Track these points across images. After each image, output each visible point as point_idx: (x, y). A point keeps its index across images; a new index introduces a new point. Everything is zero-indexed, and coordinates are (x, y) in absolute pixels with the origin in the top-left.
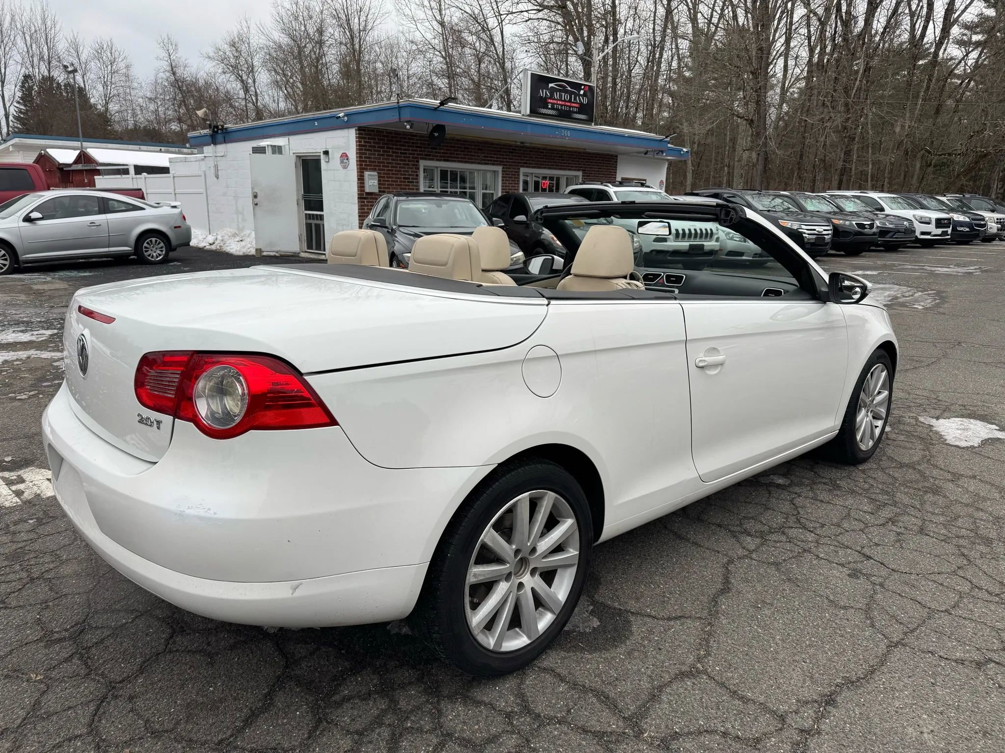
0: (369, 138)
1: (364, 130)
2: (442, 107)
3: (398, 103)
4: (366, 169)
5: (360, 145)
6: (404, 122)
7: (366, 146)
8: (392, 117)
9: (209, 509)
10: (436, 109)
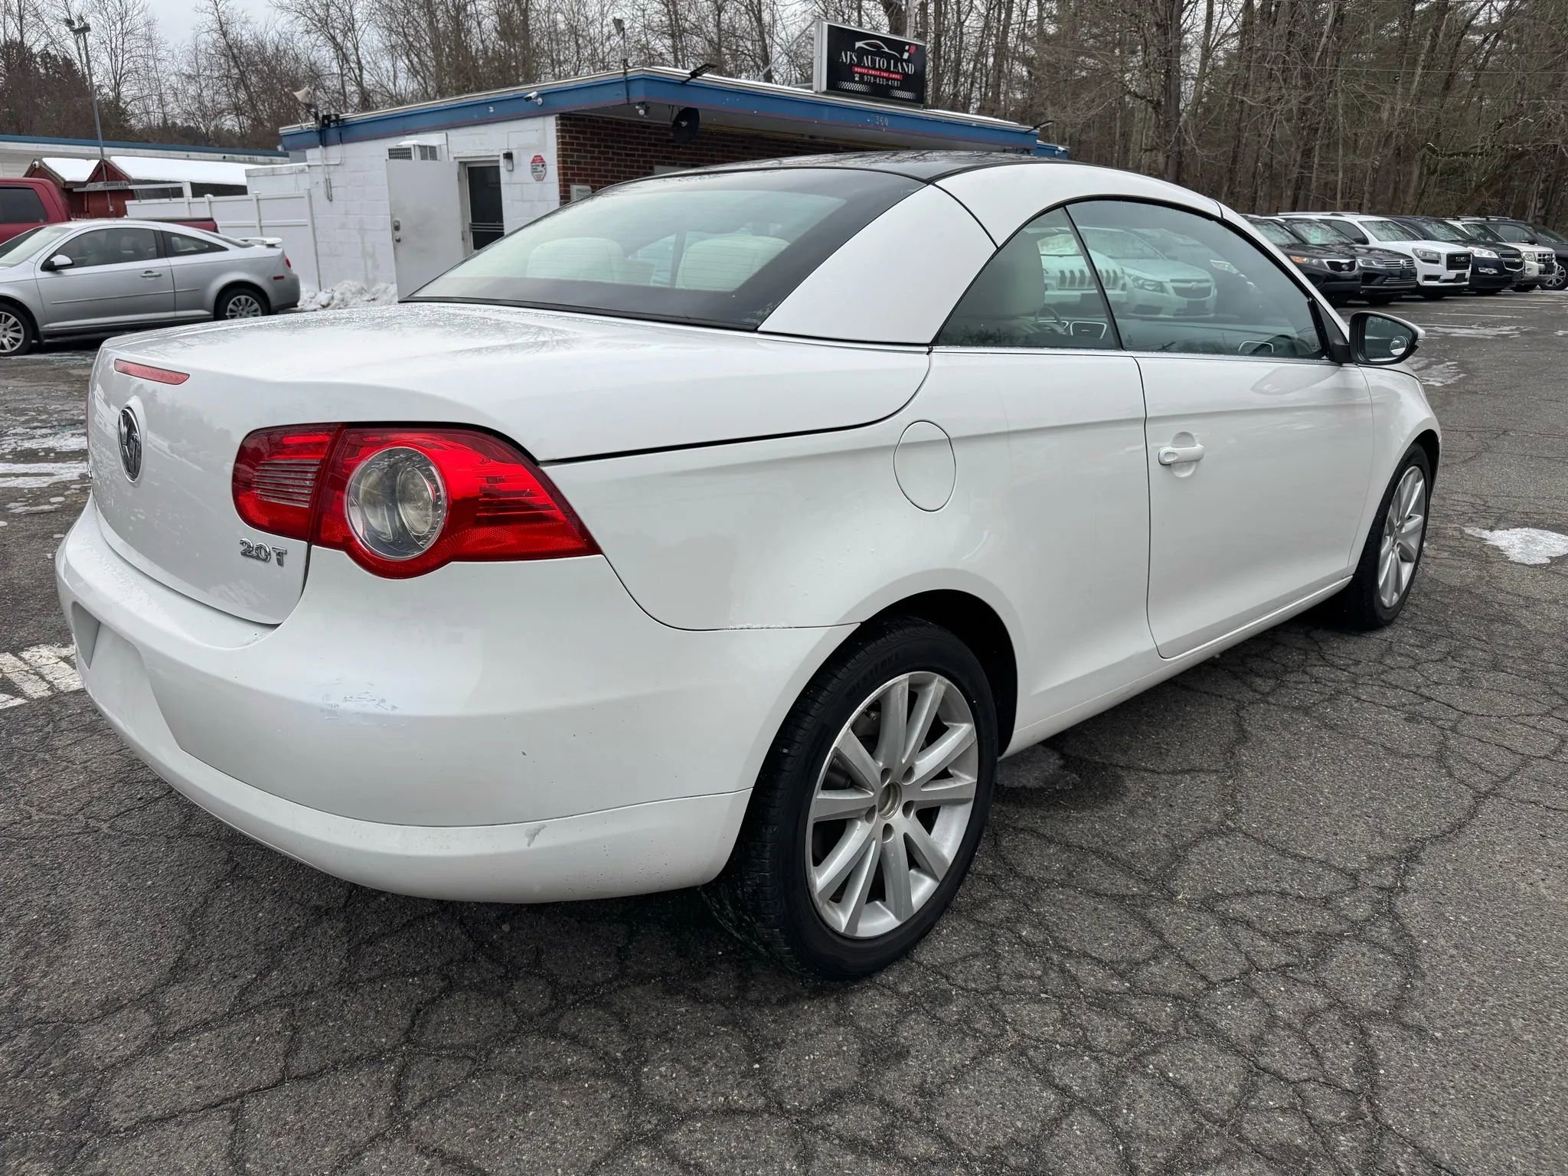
0: (577, 132)
1: (570, 119)
2: (693, 80)
3: (625, 73)
4: (573, 181)
5: (563, 143)
6: (635, 104)
7: (572, 144)
8: (616, 97)
9: (383, 701)
10: (683, 83)
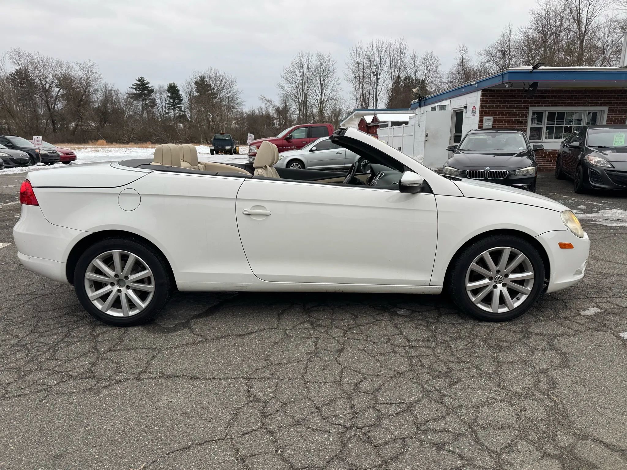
0: (490, 96)
1: (486, 91)
2: (535, 70)
3: (503, 71)
4: (486, 116)
5: (482, 101)
6: (505, 83)
7: (487, 101)
8: (498, 82)
10: (531, 72)
